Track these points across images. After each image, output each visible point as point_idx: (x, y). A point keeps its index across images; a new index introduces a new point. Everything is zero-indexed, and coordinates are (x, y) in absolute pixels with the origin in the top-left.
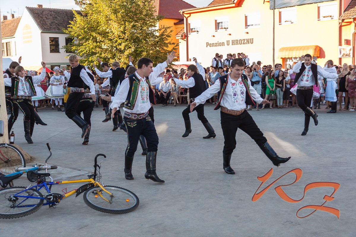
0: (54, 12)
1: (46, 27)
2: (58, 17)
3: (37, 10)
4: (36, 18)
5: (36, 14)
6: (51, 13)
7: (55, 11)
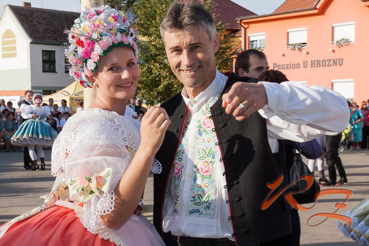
0: (48, 14)
1: (37, 36)
2: (54, 22)
3: (24, 9)
4: (23, 21)
5: (23, 15)
6: (45, 16)
7: (50, 13)
